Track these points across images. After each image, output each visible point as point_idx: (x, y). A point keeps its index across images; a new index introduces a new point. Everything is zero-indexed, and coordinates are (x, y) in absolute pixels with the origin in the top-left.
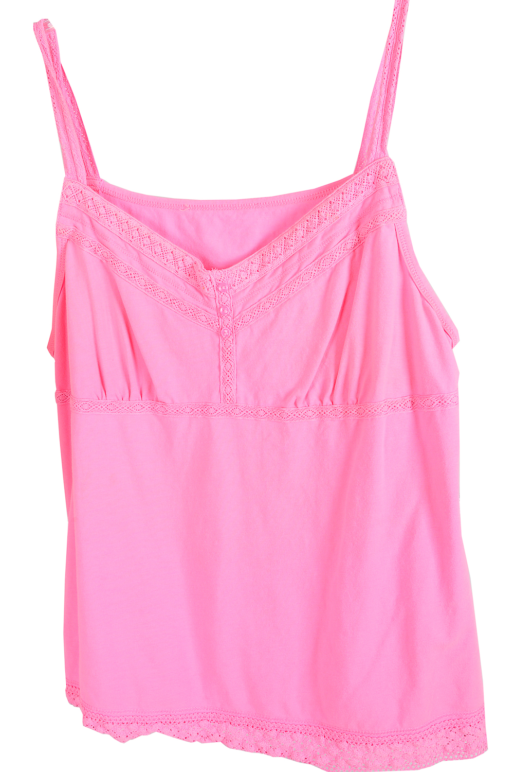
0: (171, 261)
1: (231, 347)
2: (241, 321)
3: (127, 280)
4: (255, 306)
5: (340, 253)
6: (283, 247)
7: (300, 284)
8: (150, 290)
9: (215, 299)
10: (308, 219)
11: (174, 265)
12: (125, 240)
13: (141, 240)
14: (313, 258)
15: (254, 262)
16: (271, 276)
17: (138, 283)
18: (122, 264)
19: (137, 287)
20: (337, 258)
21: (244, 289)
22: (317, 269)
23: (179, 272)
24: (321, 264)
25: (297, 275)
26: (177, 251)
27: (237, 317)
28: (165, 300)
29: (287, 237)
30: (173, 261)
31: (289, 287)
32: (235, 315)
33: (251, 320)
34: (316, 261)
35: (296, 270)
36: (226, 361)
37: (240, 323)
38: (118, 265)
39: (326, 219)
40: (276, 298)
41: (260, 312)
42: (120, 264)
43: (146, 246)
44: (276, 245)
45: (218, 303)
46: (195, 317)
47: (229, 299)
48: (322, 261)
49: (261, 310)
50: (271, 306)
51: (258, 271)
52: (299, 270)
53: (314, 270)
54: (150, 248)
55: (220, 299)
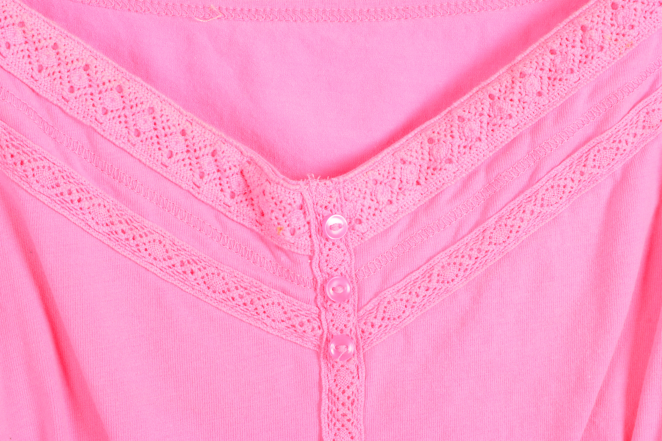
0: (180, 156)
1: (353, 388)
2: (380, 315)
3: (58, 208)
4: (417, 274)
5: (635, 135)
6: (485, 119)
7: (536, 214)
8: (123, 237)
9: (311, 258)
10: (555, 47)
11: (188, 167)
12: (48, 96)
13: (97, 96)
14: (568, 148)
15: (408, 159)
16: (455, 196)
17: (88, 217)
18: (46, 163)
19: (86, 228)
20: (628, 148)
21: (386, 231)
22: (577, 176)
23: (205, 188)
24: (590, 163)
25: (528, 192)
26: (197, 130)
27: (369, 307)
28: (165, 264)
29: (496, 93)
30: (185, 155)
31: (509, 222)
32: (364, 302)
33: (407, 313)
34: (576, 155)
35: (525, 179)
36: (339, 425)
37: (377, 322)
38: (34, 165)
39: (602, 48)
40: (475, 253)
41: (430, 291)
42: (40, 163)
43: (110, 115)
44: (466, 115)
45: (316, 270)
46: (251, 308)
47: (347, 258)
48: (591, 156)
49: (434, 284)
50: (461, 273)
51: (418, 183)
52: (532, 180)
53: (569, 180)
54: (123, 119)
55: (324, 258)
